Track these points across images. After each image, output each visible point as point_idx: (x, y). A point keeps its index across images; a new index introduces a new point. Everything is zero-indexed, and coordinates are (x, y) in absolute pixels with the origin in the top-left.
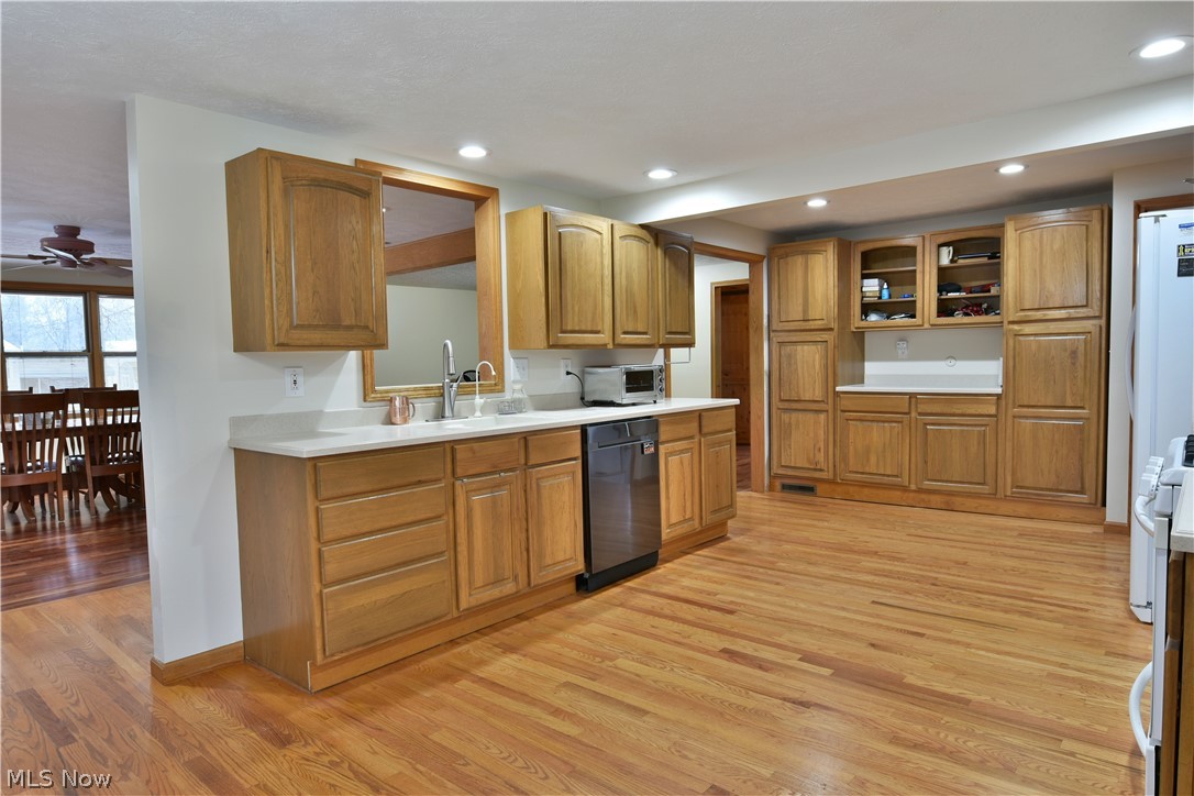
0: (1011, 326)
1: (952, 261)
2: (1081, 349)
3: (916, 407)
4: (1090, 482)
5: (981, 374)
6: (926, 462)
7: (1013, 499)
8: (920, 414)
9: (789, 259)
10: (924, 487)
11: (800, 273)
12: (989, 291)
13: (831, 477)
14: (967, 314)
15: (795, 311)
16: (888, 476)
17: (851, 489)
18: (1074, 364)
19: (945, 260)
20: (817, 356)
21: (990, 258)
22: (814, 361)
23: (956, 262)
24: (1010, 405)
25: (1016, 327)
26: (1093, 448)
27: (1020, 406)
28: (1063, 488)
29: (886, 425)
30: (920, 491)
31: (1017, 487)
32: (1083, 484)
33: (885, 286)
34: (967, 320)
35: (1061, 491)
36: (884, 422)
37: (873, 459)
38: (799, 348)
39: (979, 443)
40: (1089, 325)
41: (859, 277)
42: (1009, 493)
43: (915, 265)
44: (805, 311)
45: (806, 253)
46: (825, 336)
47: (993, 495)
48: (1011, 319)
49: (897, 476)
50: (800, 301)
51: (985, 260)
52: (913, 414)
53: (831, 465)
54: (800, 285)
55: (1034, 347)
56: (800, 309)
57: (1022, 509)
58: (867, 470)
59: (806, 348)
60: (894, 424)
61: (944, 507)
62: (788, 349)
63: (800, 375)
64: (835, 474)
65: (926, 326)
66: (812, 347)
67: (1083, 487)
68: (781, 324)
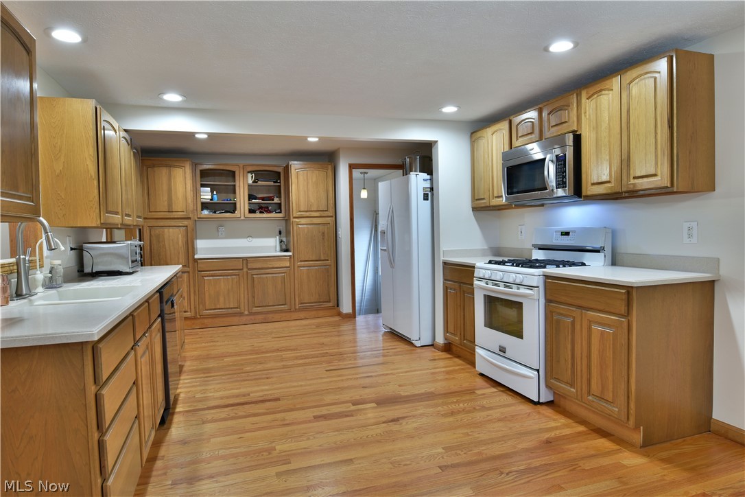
0: (294, 220)
1: (254, 182)
2: (326, 232)
3: (247, 265)
4: (333, 296)
5: (266, 246)
6: (254, 297)
7: (300, 310)
8: (249, 269)
9: (156, 169)
10: (253, 311)
11: (165, 180)
12: (273, 200)
13: (193, 315)
14: (261, 212)
15: (162, 204)
16: (232, 308)
17: (206, 321)
18: (323, 239)
19: (250, 181)
20: (180, 236)
21: (274, 182)
22: (178, 238)
23: (257, 182)
24: (296, 261)
25: (297, 220)
26: (333, 279)
27: (301, 261)
28: (322, 300)
29: (229, 277)
30: (251, 314)
31: (302, 303)
32: (330, 297)
33: (215, 193)
34: (262, 215)
35: (321, 302)
36: (227, 276)
37: (222, 299)
38: (166, 230)
39: (282, 283)
40: (329, 219)
41: (199, 186)
42: (297, 308)
43: (235, 182)
44: (170, 205)
45: (169, 166)
46: (185, 222)
47: (289, 311)
48: (294, 216)
49: (237, 308)
50: (166, 198)
51: (272, 183)
52: (245, 270)
53: (192, 307)
54: (165, 187)
55: (306, 230)
56: (166, 203)
57: (302, 315)
58: (218, 307)
59: (171, 230)
60: (234, 277)
61: (263, 321)
62: (158, 231)
63: (167, 248)
64: (196, 313)
65: (242, 218)
66: (176, 230)
67: (330, 299)
68: (150, 214)
